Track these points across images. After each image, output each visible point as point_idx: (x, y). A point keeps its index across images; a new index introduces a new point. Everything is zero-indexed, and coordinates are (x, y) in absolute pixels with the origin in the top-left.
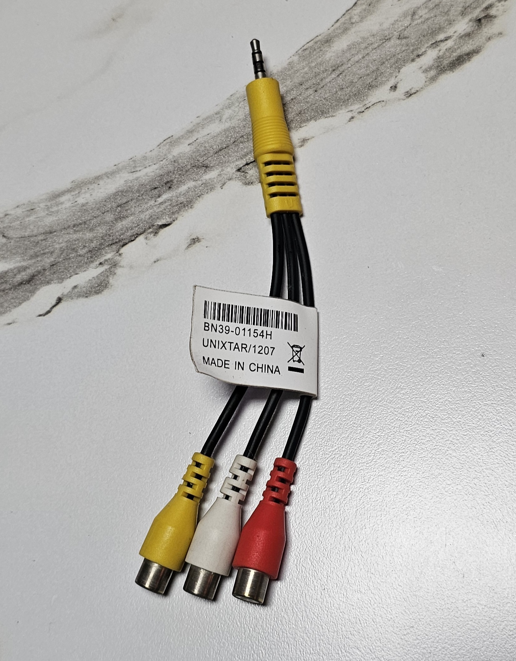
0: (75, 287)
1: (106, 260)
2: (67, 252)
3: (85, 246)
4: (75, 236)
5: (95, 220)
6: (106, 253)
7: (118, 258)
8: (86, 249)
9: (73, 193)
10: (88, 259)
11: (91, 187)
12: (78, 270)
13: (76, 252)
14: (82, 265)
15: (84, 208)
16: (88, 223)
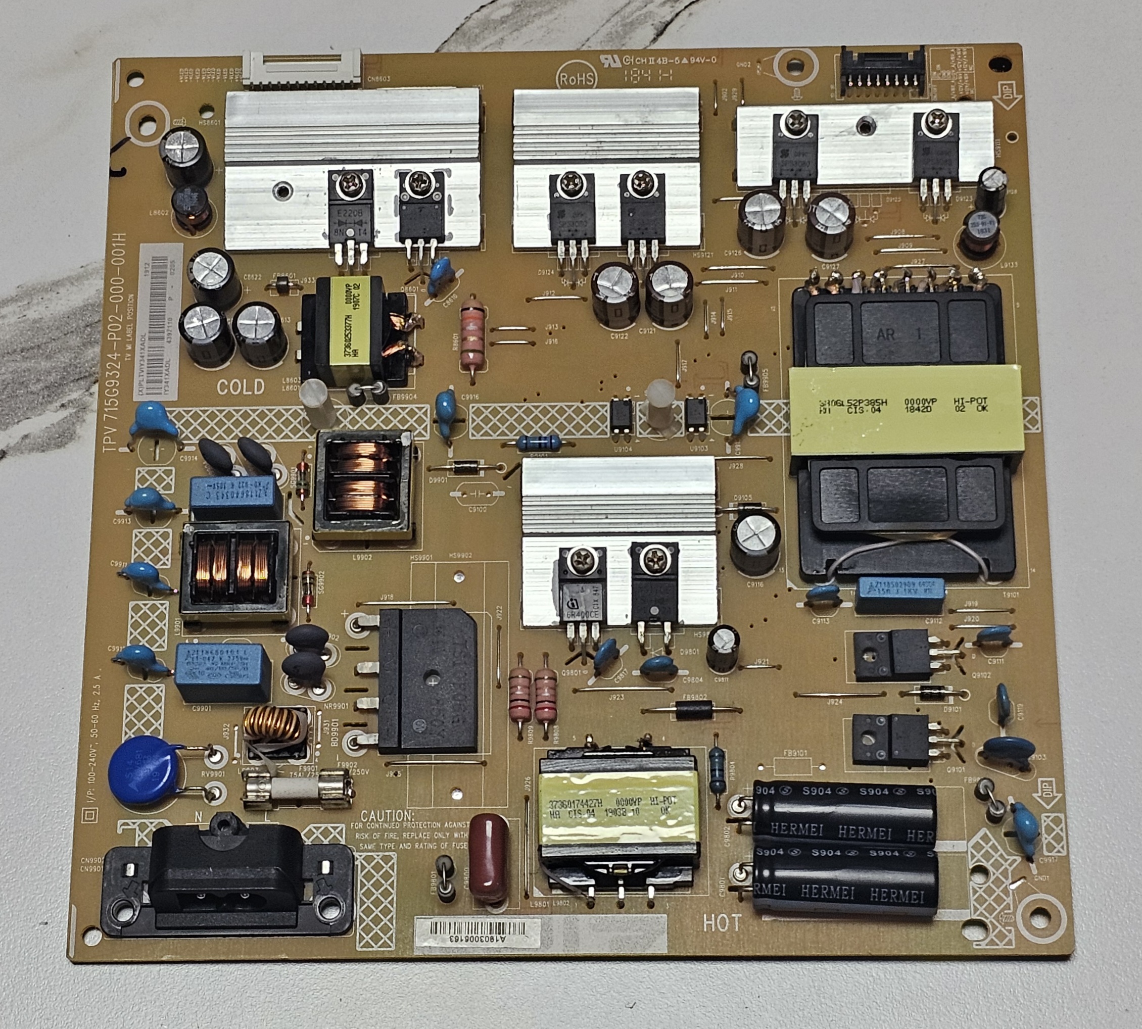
0: (26, 436)
1: (70, 401)
2: (13, 387)
3: (38, 380)
4: (25, 365)
5: (54, 344)
6: (71, 391)
7: (88, 398)
8: (40, 386)
9: (20, 304)
10: (43, 398)
11: (46, 297)
12: (29, 414)
13: (26, 387)
14: (34, 408)
15: (36, 326)
16: (43, 347)
